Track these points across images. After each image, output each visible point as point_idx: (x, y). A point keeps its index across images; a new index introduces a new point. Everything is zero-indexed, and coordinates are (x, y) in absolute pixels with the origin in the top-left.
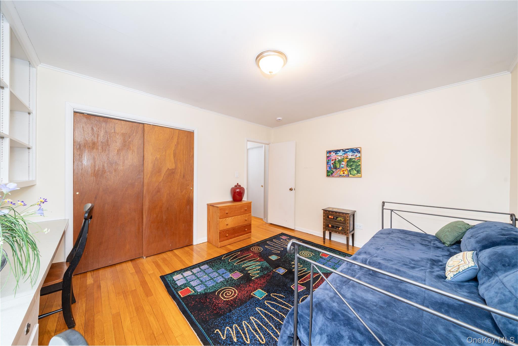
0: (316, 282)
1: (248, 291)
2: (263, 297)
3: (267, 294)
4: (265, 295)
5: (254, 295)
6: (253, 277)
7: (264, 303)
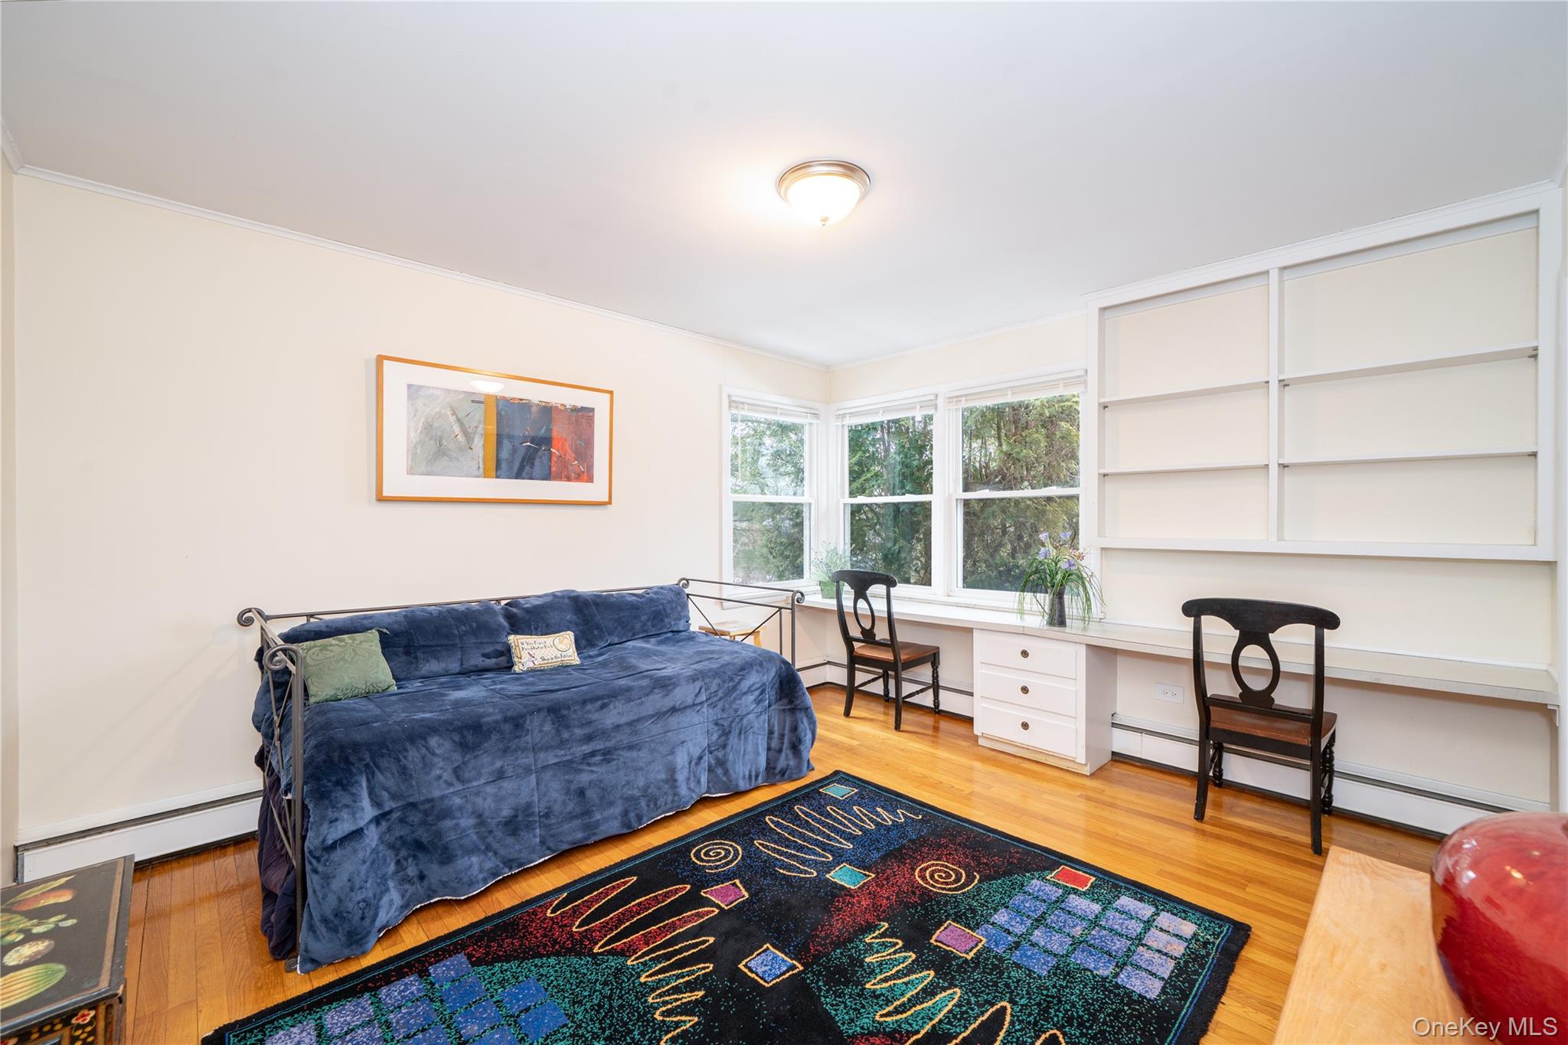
0: (650, 911)
1: (888, 883)
2: (837, 869)
3: (827, 876)
4: (832, 873)
5: (865, 875)
6: (887, 929)
7: (833, 855)
